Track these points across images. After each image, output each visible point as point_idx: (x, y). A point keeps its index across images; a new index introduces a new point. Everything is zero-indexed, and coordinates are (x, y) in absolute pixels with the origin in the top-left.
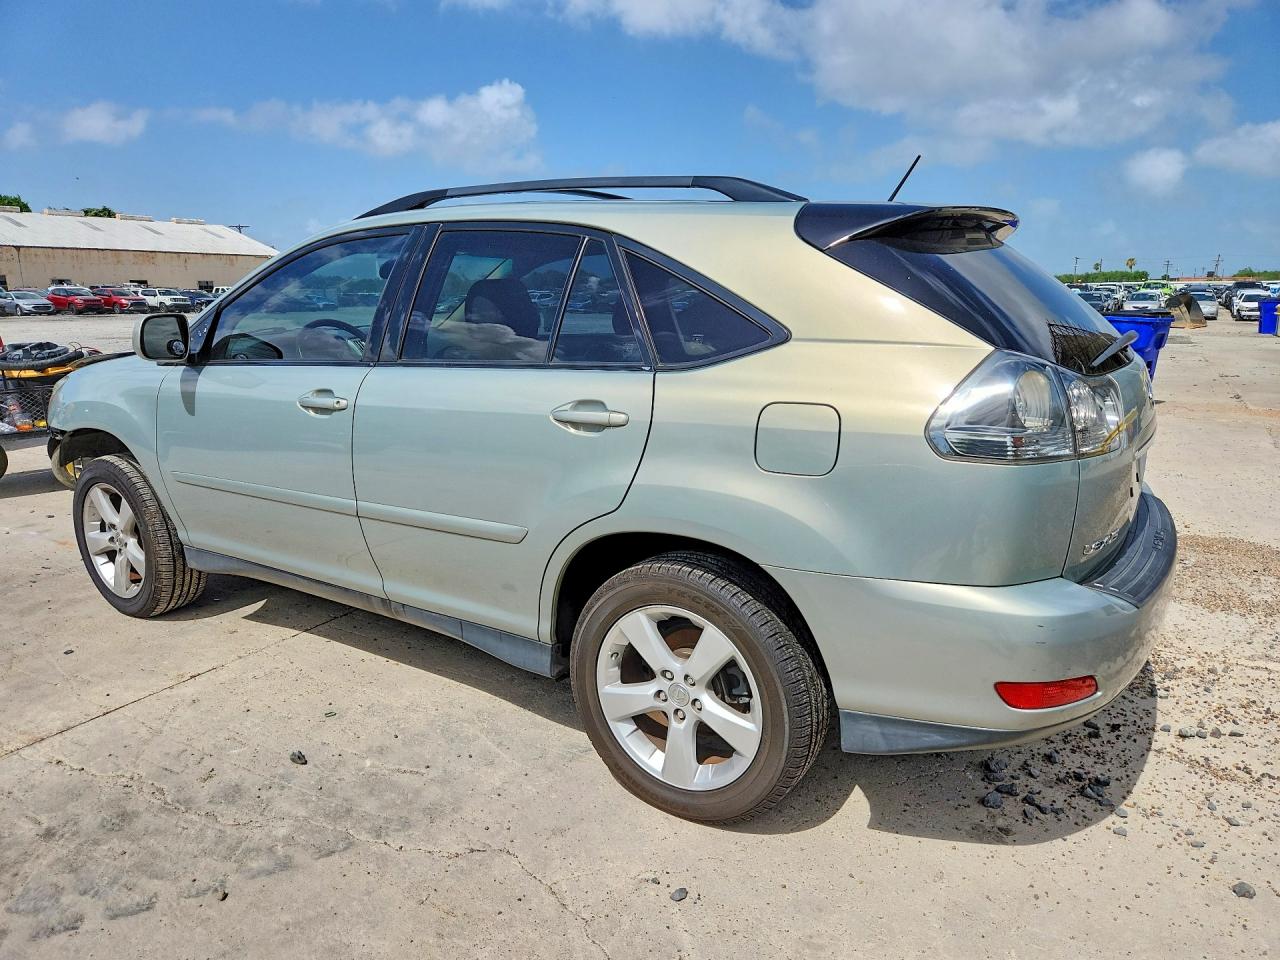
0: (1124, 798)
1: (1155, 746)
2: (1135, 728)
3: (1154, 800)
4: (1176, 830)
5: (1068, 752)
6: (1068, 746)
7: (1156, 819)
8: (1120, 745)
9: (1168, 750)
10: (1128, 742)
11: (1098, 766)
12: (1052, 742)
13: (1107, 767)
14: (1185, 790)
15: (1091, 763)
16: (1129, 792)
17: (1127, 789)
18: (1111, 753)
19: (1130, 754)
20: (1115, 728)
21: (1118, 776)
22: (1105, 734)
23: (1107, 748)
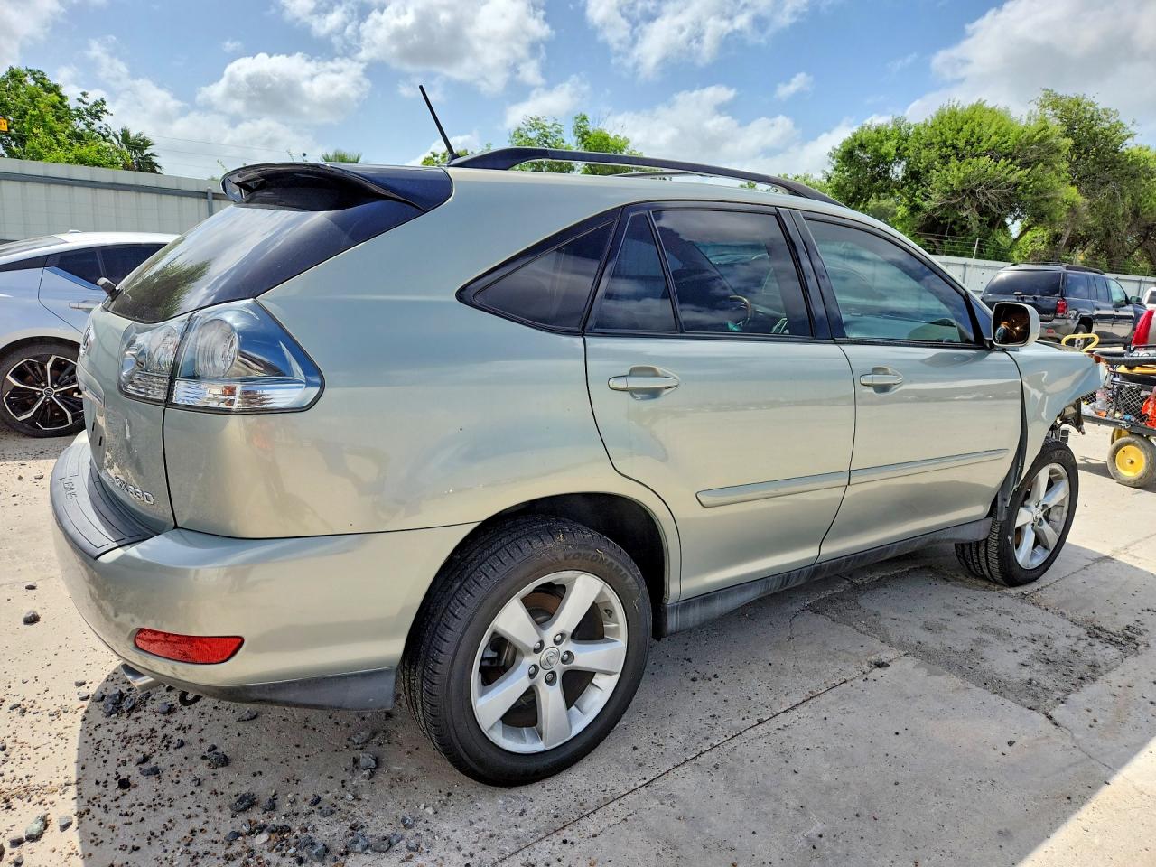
0: (87, 712)
1: (73, 791)
2: (104, 801)
3: (59, 726)
4: (33, 710)
5: (157, 727)
6: (161, 734)
7: (53, 710)
8: (112, 767)
9: (57, 795)
10: (105, 778)
11: (122, 730)
12: (178, 729)
13: (114, 733)
14: (31, 753)
15: (130, 728)
16: (84, 720)
17: (87, 722)
18: (117, 753)
19: (96, 764)
20: (124, 784)
21: (99, 730)
22: (131, 771)
23: (123, 756)
